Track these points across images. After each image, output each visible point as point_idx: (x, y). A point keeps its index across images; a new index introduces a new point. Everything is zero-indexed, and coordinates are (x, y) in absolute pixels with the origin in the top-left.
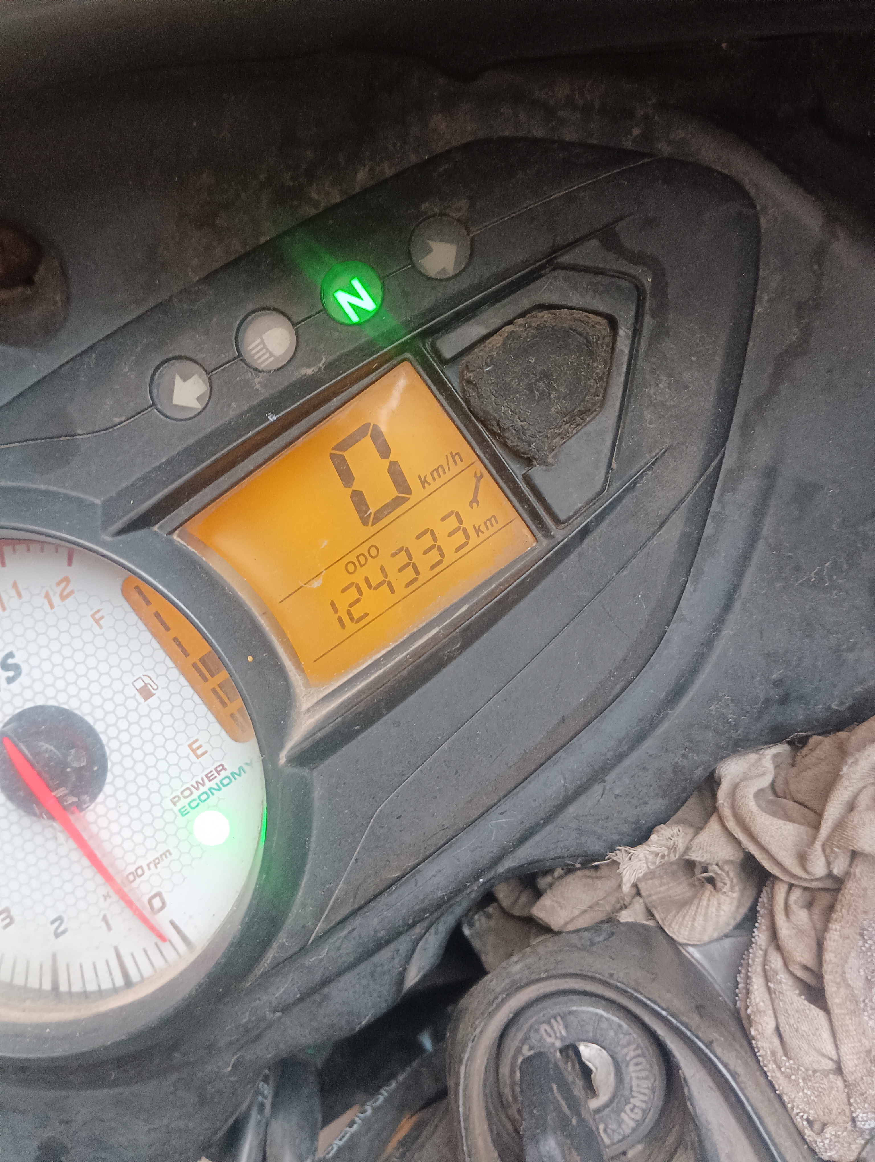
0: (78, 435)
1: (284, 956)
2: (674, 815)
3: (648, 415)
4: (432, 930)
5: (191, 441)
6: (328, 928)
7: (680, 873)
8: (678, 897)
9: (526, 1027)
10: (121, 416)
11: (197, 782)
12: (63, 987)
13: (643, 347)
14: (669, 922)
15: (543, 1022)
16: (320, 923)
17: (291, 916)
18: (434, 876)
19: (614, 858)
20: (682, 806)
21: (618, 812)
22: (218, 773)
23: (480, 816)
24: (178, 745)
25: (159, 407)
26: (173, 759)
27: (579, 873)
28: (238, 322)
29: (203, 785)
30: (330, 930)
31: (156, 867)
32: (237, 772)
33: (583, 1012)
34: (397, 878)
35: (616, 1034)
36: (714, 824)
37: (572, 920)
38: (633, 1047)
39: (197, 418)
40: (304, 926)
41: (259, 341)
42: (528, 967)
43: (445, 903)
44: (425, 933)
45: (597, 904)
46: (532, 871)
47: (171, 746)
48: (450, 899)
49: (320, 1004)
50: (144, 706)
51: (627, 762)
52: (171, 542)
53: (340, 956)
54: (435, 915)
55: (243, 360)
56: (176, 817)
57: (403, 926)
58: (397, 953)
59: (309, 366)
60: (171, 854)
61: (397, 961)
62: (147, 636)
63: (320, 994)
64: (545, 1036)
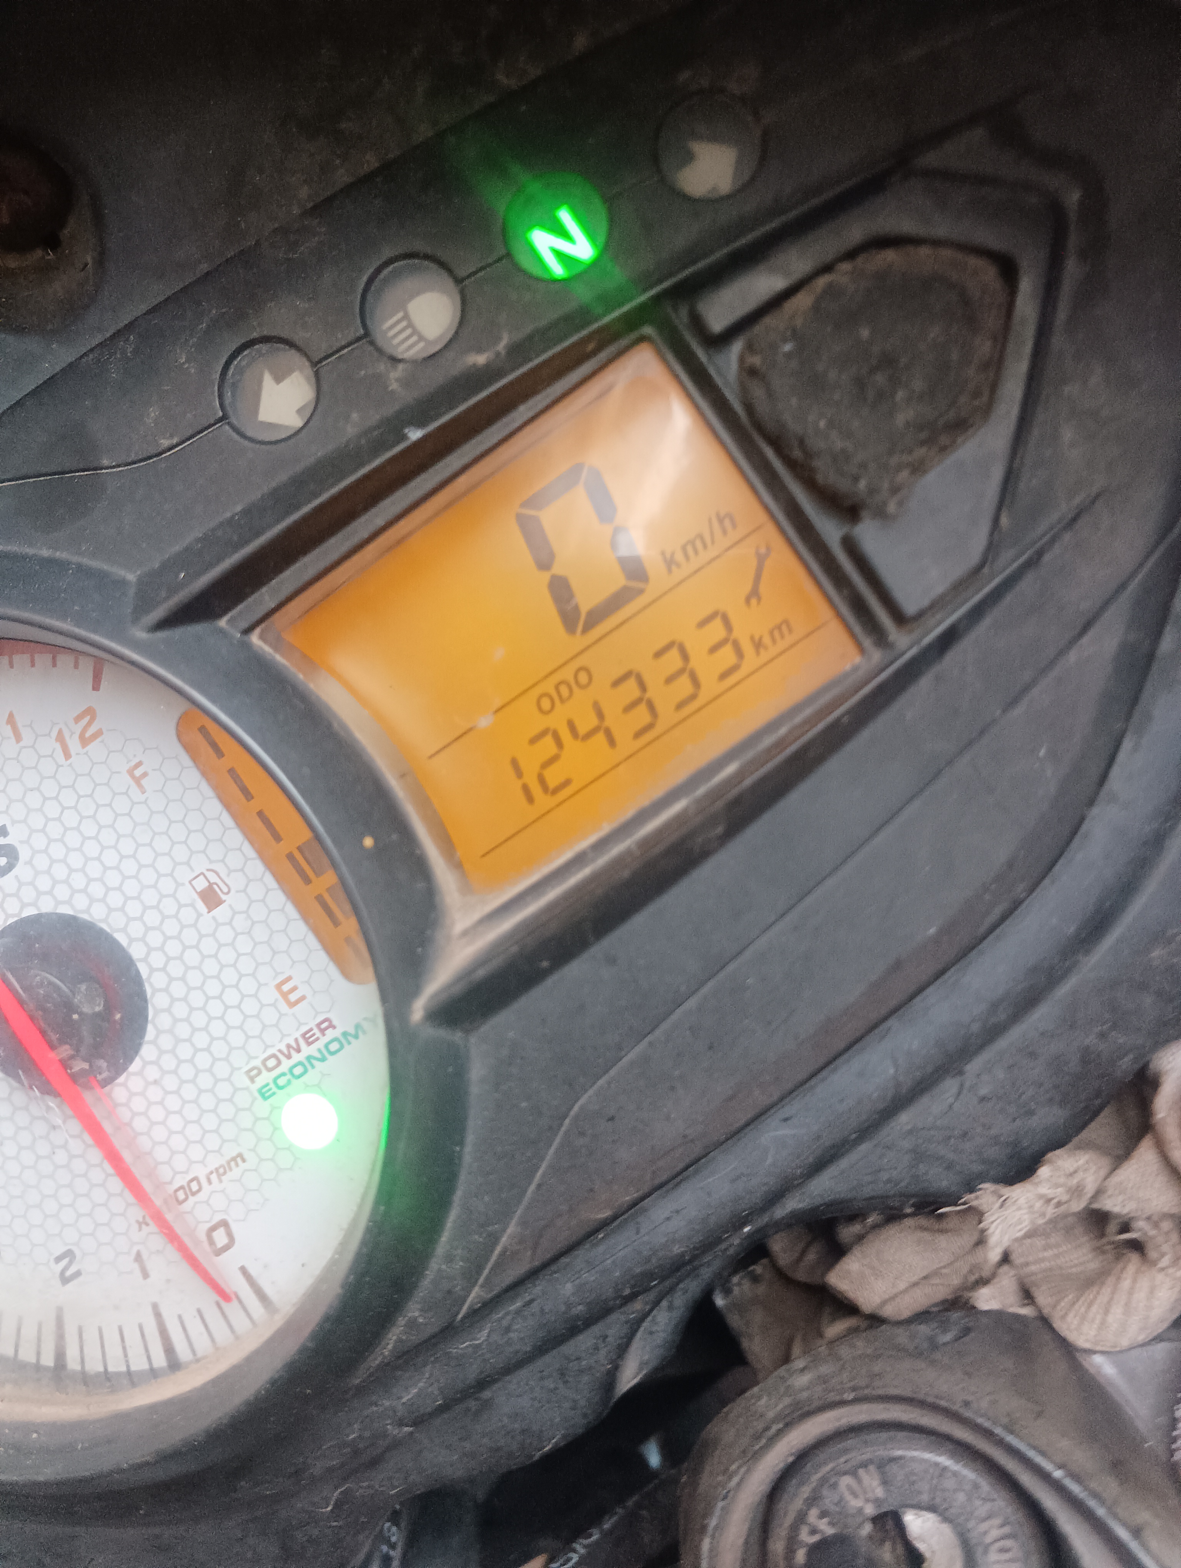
0: (101, 469)
1: (415, 1338)
2: (1077, 1135)
3: (1067, 434)
4: (664, 1303)
5: (283, 477)
6: (490, 1296)
7: (1079, 1230)
8: (1074, 1270)
9: (815, 1478)
10: (172, 436)
11: (289, 1046)
12: (73, 1363)
13: (1062, 315)
14: (1062, 1313)
15: (845, 1473)
16: (476, 1289)
17: (430, 1274)
18: (668, 1219)
19: (974, 1203)
20: (1091, 1119)
21: (984, 1125)
22: (323, 1031)
23: (747, 1124)
24: (260, 985)
25: (234, 420)
26: (251, 1007)
27: (909, 1222)
28: (365, 278)
29: (298, 1051)
30: (492, 1300)
31: (221, 1181)
32: (352, 1031)
33: (913, 1459)
34: (607, 1218)
35: (969, 1499)
36: (1146, 1153)
37: (893, 1298)
38: (997, 1521)
39: (293, 441)
40: (449, 1292)
41: (400, 315)
42: (823, 1380)
43: (685, 1264)
44: (651, 1310)
45: (936, 1273)
46: (830, 1215)
47: (247, 985)
48: (694, 1258)
49: (478, 1413)
50: (207, 920)
51: (1002, 1043)
52: (246, 646)
53: (509, 1343)
54: (667, 1283)
55: (372, 343)
56: (254, 1099)
57: (615, 1299)
58: (604, 1341)
59: (480, 350)
60: (244, 1161)
61: (603, 1352)
62: (214, 806)
63: (476, 1399)
64: (848, 1497)
